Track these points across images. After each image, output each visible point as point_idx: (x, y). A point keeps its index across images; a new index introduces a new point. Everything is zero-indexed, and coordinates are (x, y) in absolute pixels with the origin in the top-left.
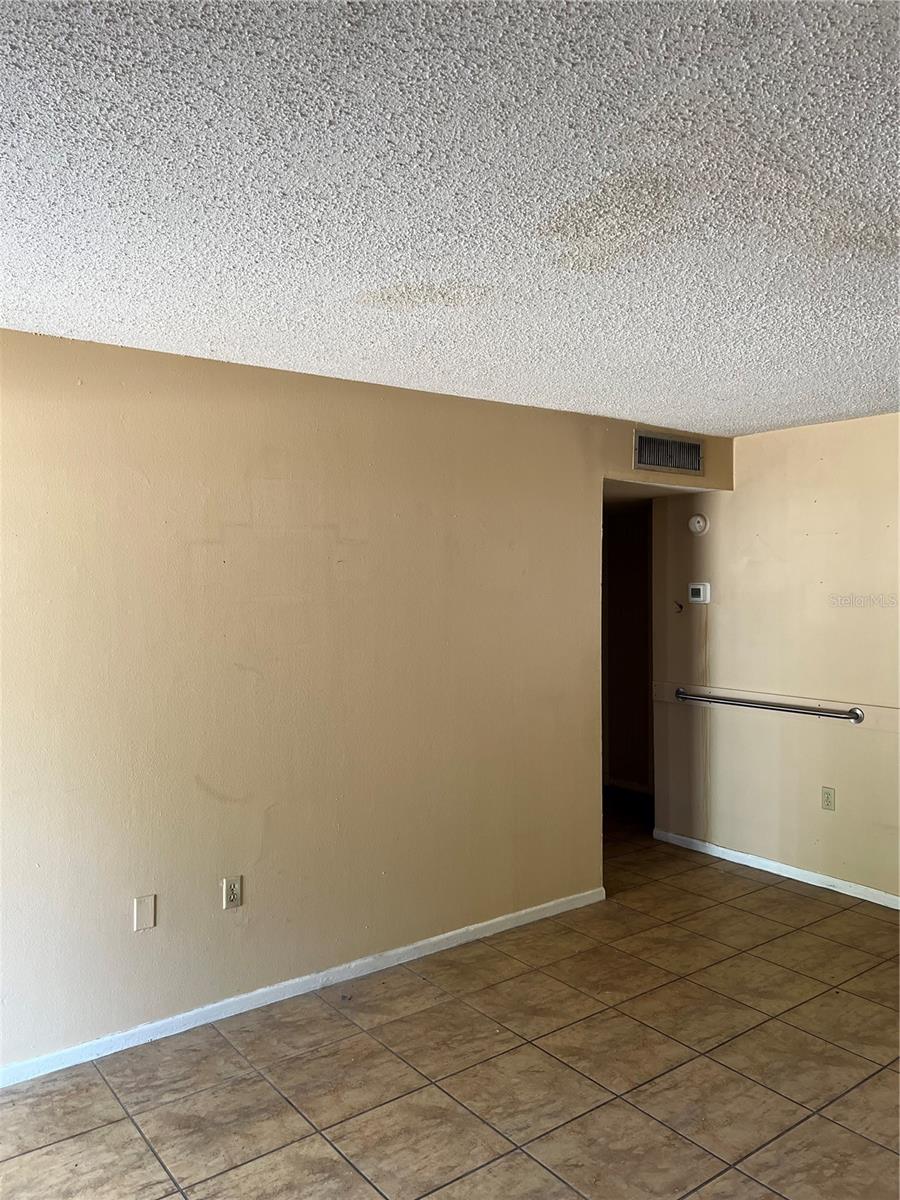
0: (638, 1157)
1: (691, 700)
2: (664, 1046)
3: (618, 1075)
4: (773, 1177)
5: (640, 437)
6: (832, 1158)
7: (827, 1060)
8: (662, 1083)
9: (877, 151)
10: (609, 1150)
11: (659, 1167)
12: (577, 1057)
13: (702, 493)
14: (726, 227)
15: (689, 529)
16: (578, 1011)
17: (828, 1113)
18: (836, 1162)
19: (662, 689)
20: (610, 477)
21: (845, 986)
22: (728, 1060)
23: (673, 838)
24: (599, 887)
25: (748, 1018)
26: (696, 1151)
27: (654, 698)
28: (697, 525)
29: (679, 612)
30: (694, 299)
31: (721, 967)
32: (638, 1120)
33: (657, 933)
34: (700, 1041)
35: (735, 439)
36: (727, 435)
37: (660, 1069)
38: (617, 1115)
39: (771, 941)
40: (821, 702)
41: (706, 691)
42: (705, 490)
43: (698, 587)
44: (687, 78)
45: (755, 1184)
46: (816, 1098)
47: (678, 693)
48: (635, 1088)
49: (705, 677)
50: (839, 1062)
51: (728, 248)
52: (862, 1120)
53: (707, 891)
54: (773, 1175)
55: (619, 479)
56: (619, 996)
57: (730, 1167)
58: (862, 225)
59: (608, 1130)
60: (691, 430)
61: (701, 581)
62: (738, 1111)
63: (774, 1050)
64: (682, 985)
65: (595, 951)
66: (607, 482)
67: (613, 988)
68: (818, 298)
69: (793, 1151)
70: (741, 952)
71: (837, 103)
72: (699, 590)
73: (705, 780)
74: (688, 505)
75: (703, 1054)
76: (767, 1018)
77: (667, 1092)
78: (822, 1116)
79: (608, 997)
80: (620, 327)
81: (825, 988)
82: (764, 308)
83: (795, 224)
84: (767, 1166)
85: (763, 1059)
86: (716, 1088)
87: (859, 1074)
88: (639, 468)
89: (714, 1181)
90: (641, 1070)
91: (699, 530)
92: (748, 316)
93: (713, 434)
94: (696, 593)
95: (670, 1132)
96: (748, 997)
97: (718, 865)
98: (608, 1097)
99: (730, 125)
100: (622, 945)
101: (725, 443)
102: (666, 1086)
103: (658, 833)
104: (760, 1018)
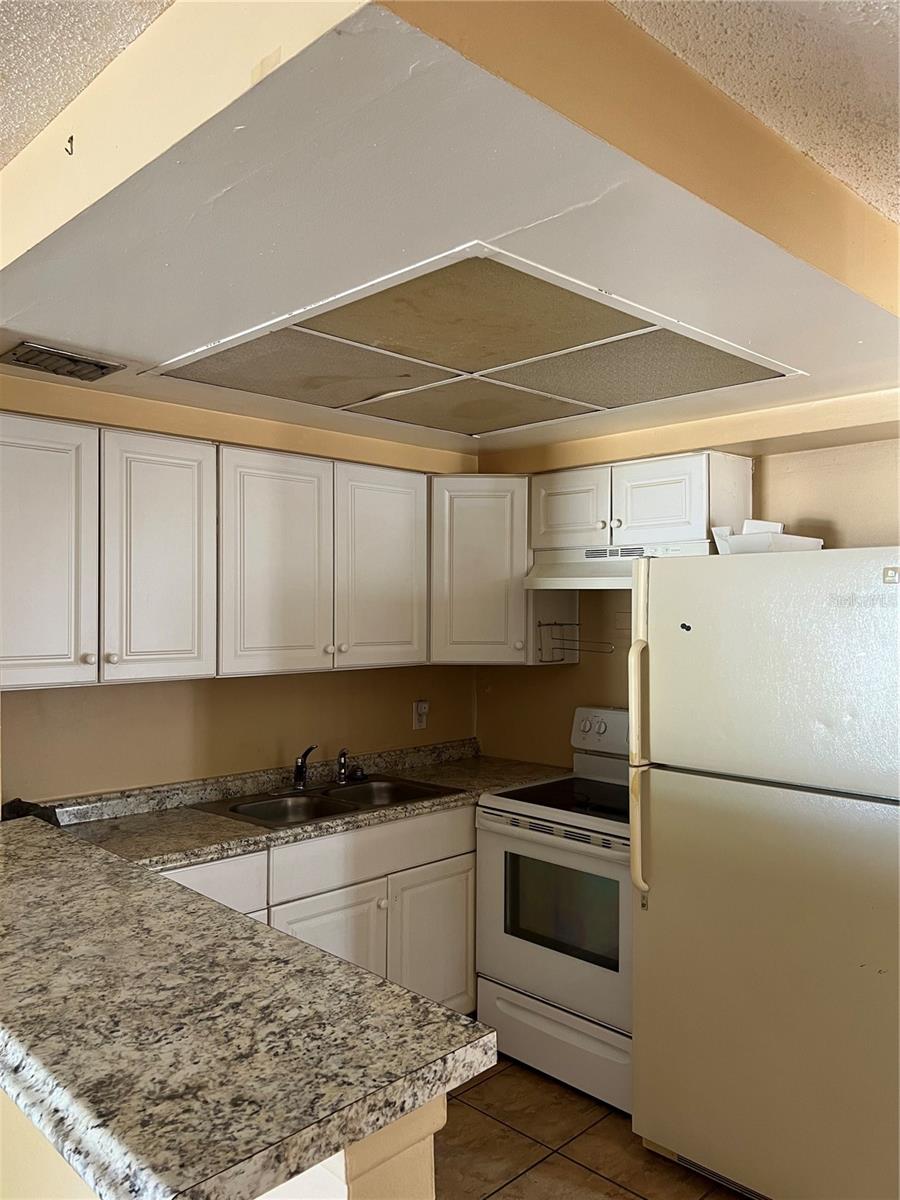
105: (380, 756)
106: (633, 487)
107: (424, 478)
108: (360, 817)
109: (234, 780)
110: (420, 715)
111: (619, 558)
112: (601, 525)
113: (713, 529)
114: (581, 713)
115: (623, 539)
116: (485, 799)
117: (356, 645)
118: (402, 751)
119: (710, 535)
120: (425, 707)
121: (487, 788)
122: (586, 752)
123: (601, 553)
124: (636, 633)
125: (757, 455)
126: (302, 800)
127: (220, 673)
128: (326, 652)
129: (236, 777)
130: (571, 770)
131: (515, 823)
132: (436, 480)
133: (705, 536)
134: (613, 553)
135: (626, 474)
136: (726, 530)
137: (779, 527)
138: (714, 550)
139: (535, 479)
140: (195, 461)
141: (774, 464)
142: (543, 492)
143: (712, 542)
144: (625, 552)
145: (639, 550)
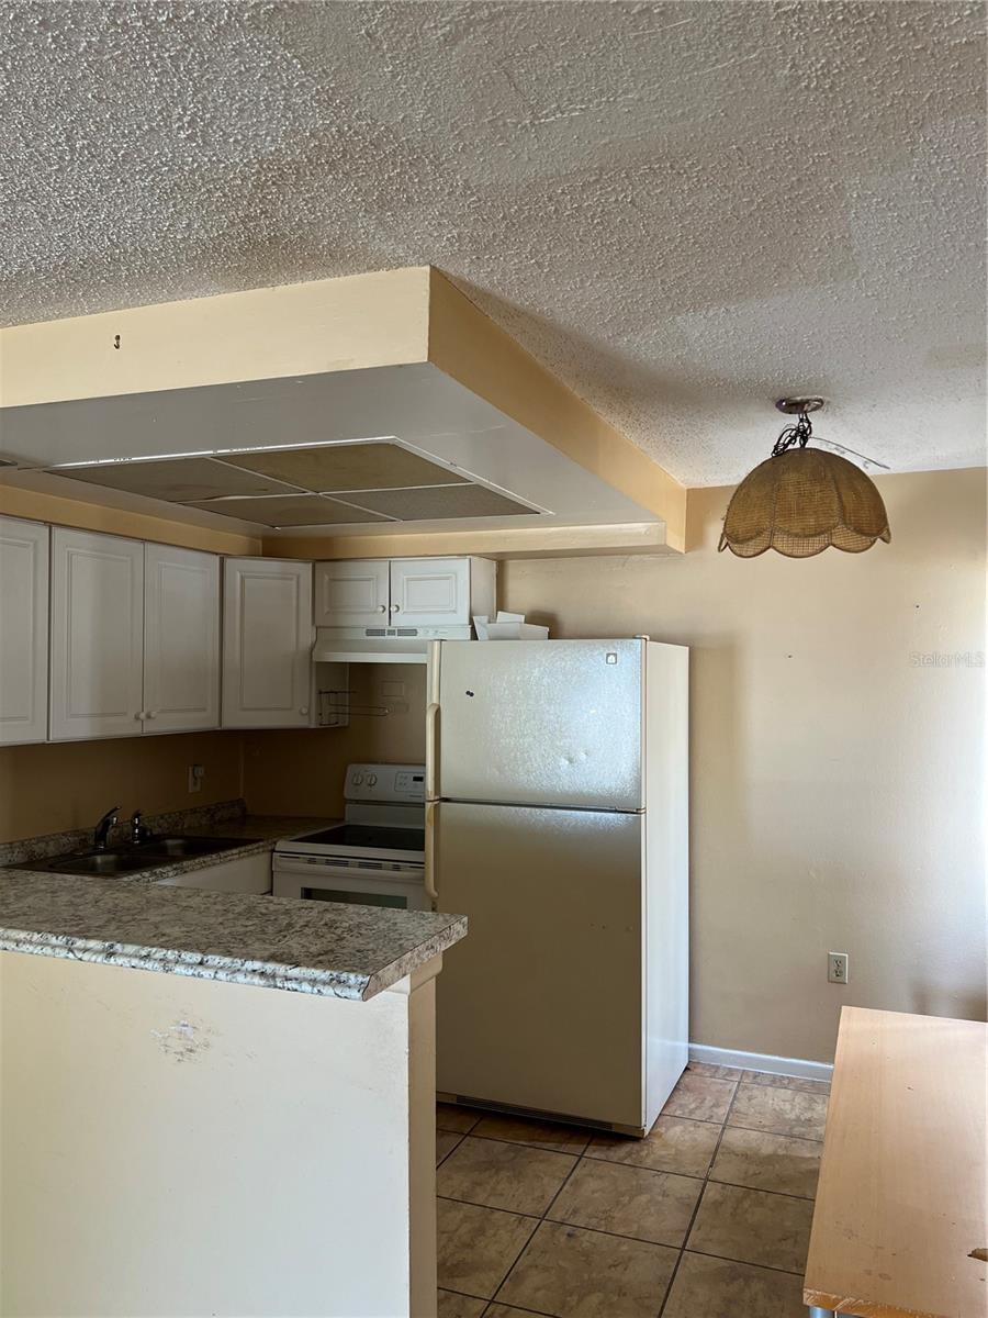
105: (162, 818)
106: (408, 580)
107: (217, 558)
108: (184, 864)
109: (38, 842)
110: (196, 778)
111: (396, 637)
112: (381, 609)
113: (474, 618)
114: (352, 769)
115: (400, 621)
116: (282, 845)
117: (162, 711)
118: (181, 813)
119: (471, 622)
120: (200, 771)
121: (280, 836)
122: (357, 802)
123: (381, 632)
124: (431, 699)
125: (501, 562)
126: (111, 857)
127: (51, 738)
128: (137, 718)
129: (39, 840)
130: (343, 819)
131: (312, 861)
132: (228, 562)
133: (467, 622)
134: (391, 633)
135: (403, 570)
136: (485, 619)
137: (523, 618)
138: (474, 637)
139: (318, 565)
140: (31, 541)
141: (513, 568)
142: (327, 577)
143: (473, 628)
144: (402, 632)
145: (414, 632)
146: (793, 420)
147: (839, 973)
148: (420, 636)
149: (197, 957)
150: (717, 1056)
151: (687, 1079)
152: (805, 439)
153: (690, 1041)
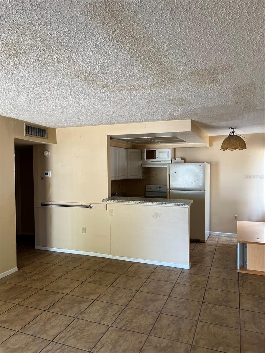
0: (23, 348)
1: (46, 206)
2: (34, 312)
3: (18, 325)
4: (63, 341)
5: (27, 126)
6: (80, 329)
7: (80, 302)
8: (32, 323)
9: (79, 53)
10: (14, 349)
11: (30, 349)
12: (4, 323)
13: (47, 144)
14: (41, 65)
15: (44, 155)
16: (5, 308)
17: (79, 317)
18: (81, 330)
19: (37, 203)
20: (16, 138)
21: (86, 281)
22: (52, 311)
23: (41, 248)
24: (16, 267)
25: (59, 296)
26: (41, 340)
27: (34, 206)
28: (46, 154)
29: (42, 180)
30: (36, 86)
31: (53, 283)
32: (24, 337)
33: (34, 278)
34: (45, 307)
35: (57, 129)
36: (54, 127)
37: (32, 318)
38: (16, 337)
39: (67, 273)
40: (81, 204)
41: (50, 203)
42: (48, 143)
43: (47, 172)
44: (20, 17)
45: (58, 344)
46: (77, 314)
47: (42, 204)
48: (24, 327)
49: (50, 199)
50: (83, 302)
51: (43, 72)
52: (88, 316)
53: (50, 262)
54: (63, 340)
55: (20, 138)
56: (20, 300)
57: (51, 341)
58: (79, 73)
59: (13, 343)
60: (43, 125)
61: (48, 170)
62: (55, 324)
63: (66, 304)
64: (41, 292)
65: (13, 288)
66: (16, 139)
67: (18, 298)
68: (72, 91)
69: (70, 331)
70: (59, 278)
71: (66, 36)
72: (48, 173)
73: (50, 229)
74: (44, 148)
75: (46, 311)
76: (65, 295)
77: (33, 325)
78: (78, 318)
79: (16, 301)
80: (13, 91)
81: (81, 282)
82: (57, 91)
83: (61, 69)
84: (62, 338)
85: (63, 307)
86: (49, 320)
87: (88, 304)
88: (27, 135)
89: (46, 347)
90: (26, 321)
91: (47, 155)
92: (53, 93)
93: (50, 127)
94: (47, 174)
95: (34, 337)
96: (60, 290)
97: (54, 254)
98: (13, 333)
99: (36, 35)
100: (22, 284)
101: (54, 130)
102: (33, 324)
103: (36, 247)
104: (63, 295)
106: (159, 152)
107: (126, 149)
110: (120, 188)
111: (157, 162)
114: (147, 186)
115: (158, 160)
117: (121, 176)
119: (171, 160)
120: (120, 186)
122: (148, 192)
123: (154, 162)
124: (168, 173)
125: (174, 149)
128: (119, 177)
130: (146, 194)
132: (128, 150)
136: (174, 159)
137: (181, 159)
138: (172, 163)
139: (142, 150)
141: (177, 151)
143: (171, 161)
144: (158, 162)
145: (160, 162)
146: (232, 130)
147: (236, 218)
148: (161, 162)
149: (165, 203)
150: (214, 233)
151: (210, 236)
152: (234, 133)
153: (210, 231)
